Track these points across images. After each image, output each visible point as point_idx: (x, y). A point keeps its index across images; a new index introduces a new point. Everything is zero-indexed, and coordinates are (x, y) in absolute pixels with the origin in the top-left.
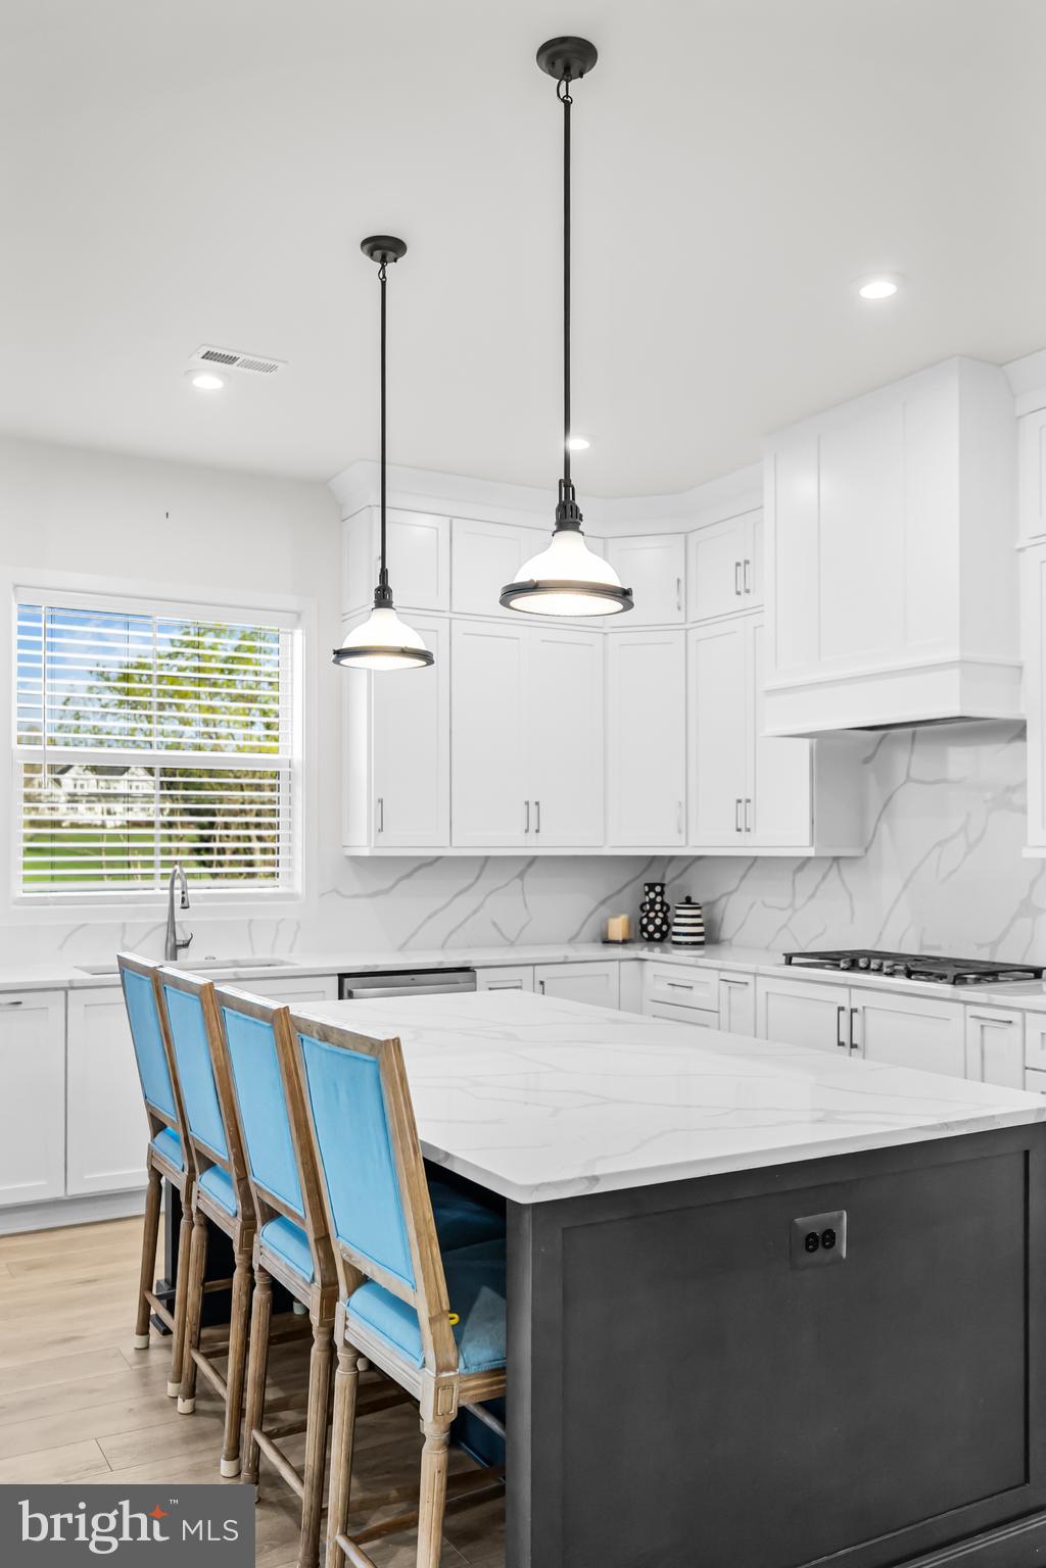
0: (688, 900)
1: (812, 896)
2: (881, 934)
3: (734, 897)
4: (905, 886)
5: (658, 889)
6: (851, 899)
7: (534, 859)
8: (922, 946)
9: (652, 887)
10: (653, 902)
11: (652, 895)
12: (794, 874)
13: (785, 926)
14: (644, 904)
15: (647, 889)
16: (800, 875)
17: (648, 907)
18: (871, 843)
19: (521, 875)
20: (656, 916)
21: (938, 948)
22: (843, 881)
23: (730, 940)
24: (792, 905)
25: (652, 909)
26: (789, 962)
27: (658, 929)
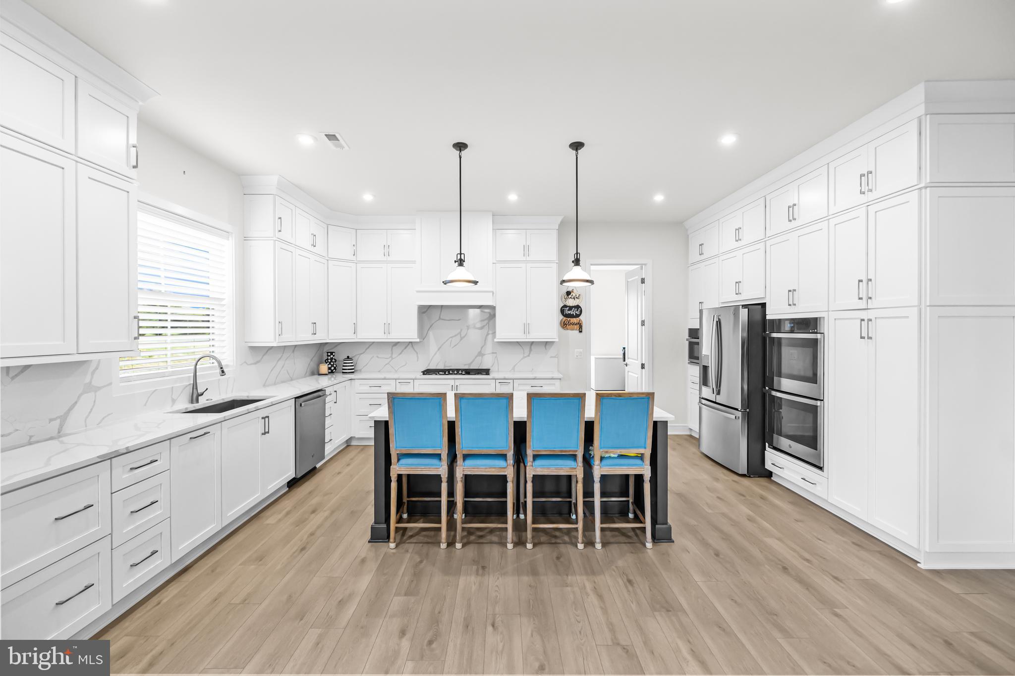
0: (348, 357)
1: (401, 353)
2: (429, 364)
3: (362, 355)
4: (439, 350)
5: (334, 354)
6: (417, 353)
7: (296, 346)
8: (445, 366)
9: (332, 353)
10: (332, 359)
11: (332, 356)
12: (392, 347)
13: (388, 364)
14: (328, 359)
15: (329, 354)
16: (394, 348)
17: (329, 361)
18: (425, 337)
19: (293, 351)
20: (334, 364)
21: (451, 366)
22: (413, 348)
23: (360, 370)
24: (391, 357)
25: (331, 361)
26: (424, 374)
27: (335, 368)
